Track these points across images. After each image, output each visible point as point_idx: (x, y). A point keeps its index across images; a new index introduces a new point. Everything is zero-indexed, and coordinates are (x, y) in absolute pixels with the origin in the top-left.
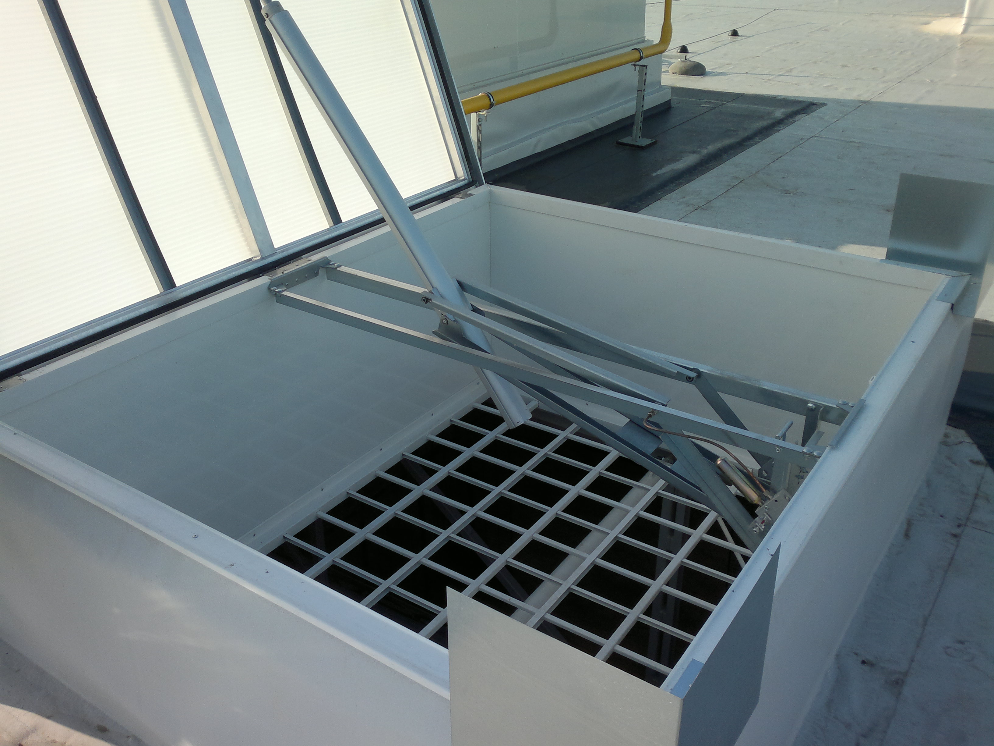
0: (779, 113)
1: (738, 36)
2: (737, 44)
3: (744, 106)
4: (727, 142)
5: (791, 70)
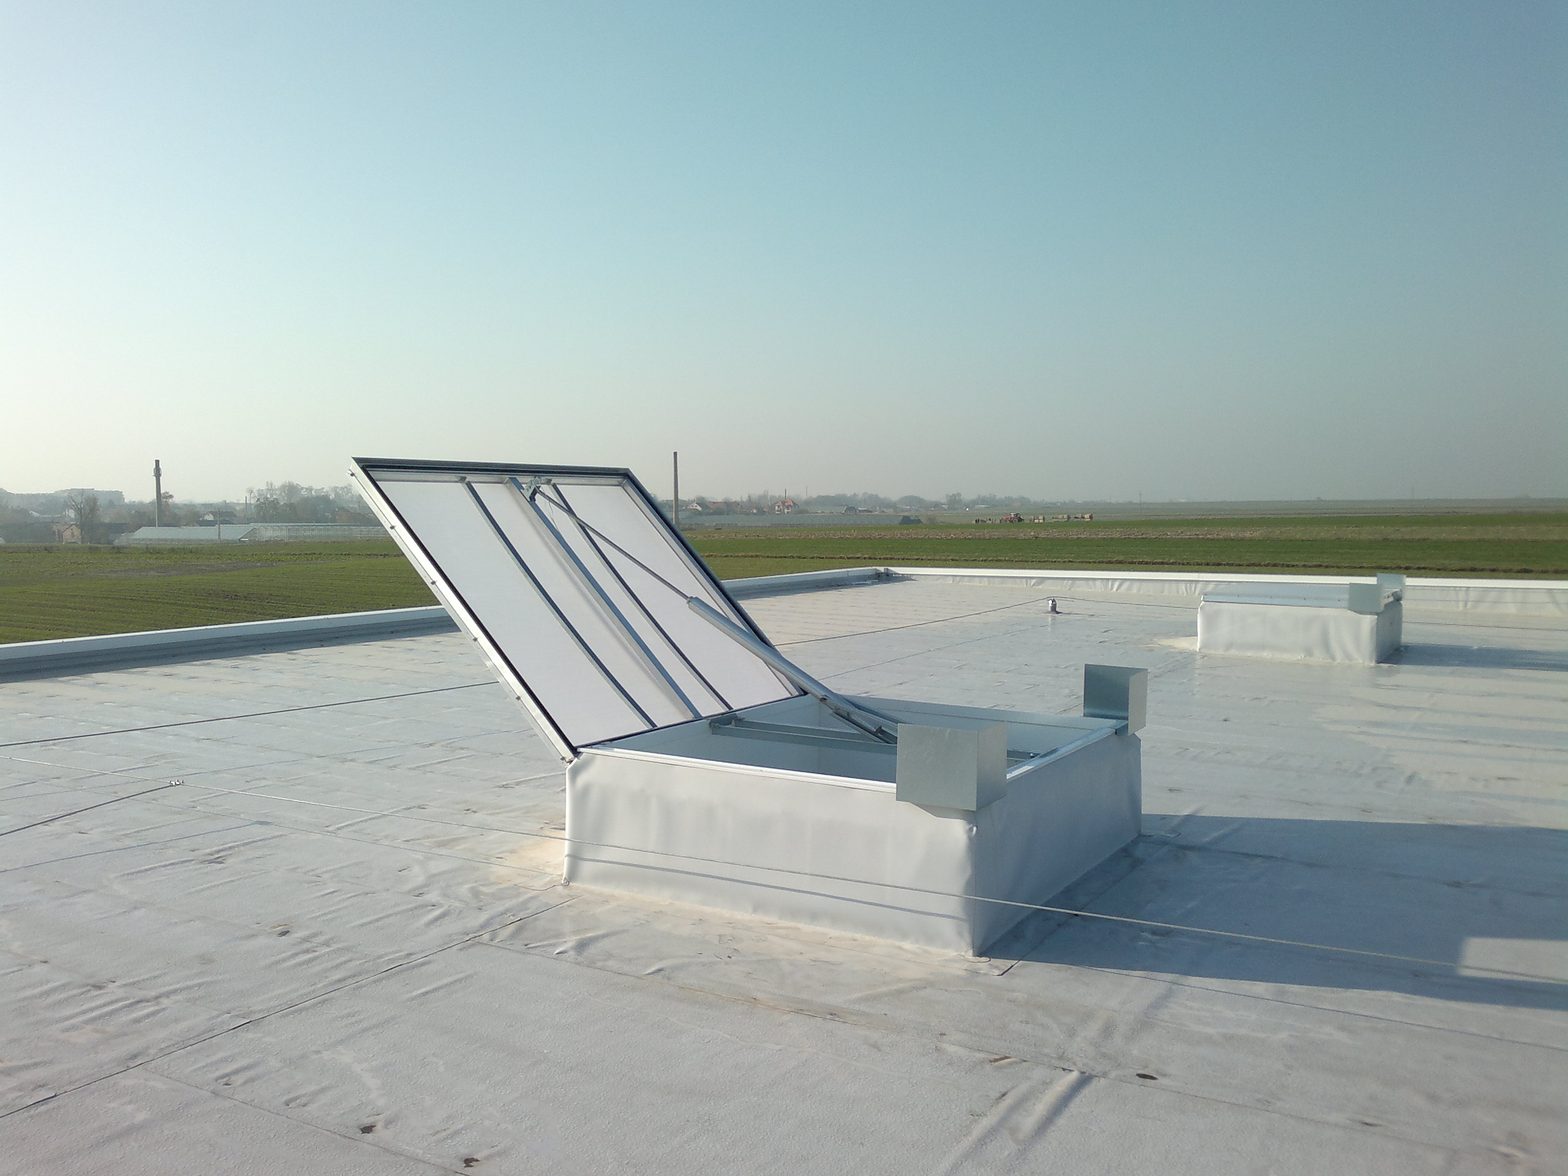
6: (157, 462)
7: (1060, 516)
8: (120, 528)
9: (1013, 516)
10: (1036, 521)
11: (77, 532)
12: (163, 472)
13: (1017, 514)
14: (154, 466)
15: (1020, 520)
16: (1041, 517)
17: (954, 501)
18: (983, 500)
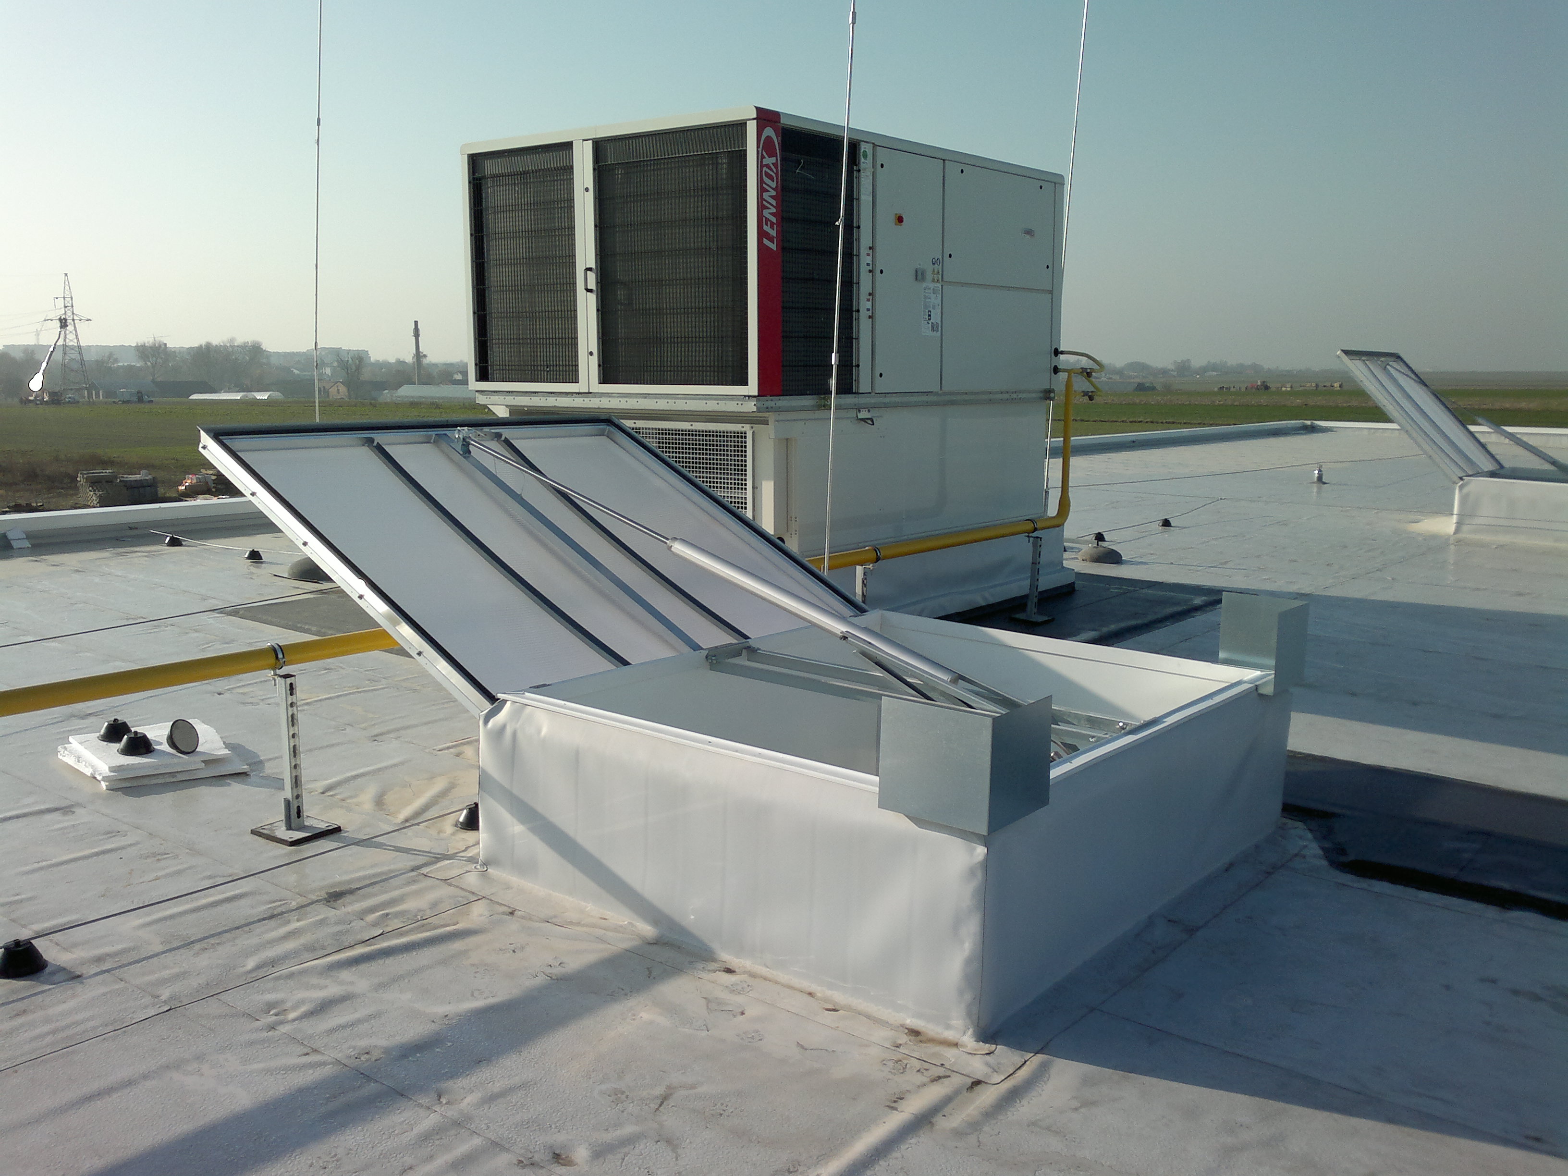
0: (1198, 601)
1: (1171, 526)
2: (1169, 536)
3: (1161, 593)
4: (1133, 622)
5: (1226, 563)
6: (416, 322)
7: (1308, 384)
8: (381, 386)
9: (1259, 384)
10: (1284, 389)
11: (343, 389)
12: (421, 332)
13: (1264, 382)
14: (414, 327)
15: (1267, 388)
16: (1288, 385)
17: (1183, 368)
18: (1214, 367)
